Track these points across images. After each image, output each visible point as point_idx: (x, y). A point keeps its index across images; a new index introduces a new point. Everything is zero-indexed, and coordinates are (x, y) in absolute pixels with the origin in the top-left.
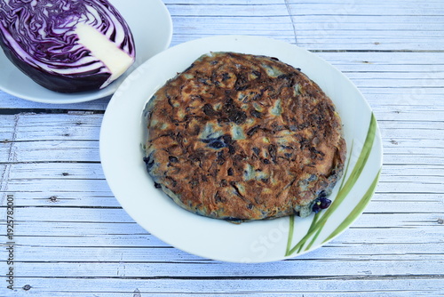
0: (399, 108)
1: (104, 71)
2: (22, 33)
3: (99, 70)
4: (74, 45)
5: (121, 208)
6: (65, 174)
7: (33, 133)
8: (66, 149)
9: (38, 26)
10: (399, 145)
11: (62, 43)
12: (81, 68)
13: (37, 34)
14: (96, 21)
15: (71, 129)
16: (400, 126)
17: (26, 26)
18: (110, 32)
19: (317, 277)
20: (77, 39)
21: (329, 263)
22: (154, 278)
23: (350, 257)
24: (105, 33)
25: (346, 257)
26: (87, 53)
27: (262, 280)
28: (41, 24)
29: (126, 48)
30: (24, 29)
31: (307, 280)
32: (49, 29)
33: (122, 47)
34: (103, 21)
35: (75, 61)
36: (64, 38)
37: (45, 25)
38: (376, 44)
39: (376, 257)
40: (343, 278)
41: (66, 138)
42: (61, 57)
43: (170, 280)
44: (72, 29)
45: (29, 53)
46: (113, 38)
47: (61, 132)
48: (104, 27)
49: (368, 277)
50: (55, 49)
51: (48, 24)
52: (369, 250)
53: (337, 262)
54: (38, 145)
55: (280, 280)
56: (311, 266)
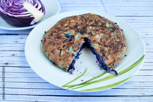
0: (148, 34)
1: (32, 16)
2: (3, 4)
3: (30, 16)
4: (21, 8)
5: (30, 67)
6: (13, 55)
7: (4, 41)
8: (16, 46)
9: (9, 2)
10: (150, 45)
11: (17, 7)
12: (23, 15)
13: (8, 4)
14: (31, 2)
15: (19, 40)
16: (149, 39)
17: (5, 2)
18: (36, 5)
19: (120, 96)
20: (23, 7)
21: (125, 90)
22: (45, 95)
23: (135, 87)
24: (34, 5)
25: (133, 88)
26: (26, 11)
27: (95, 97)
28: (11, 2)
29: (41, 10)
30: (4, 3)
31: (115, 97)
32: (13, 3)
33: (40, 10)
34: (34, 2)
35: (21, 13)
36: (18, 6)
37: (12, 2)
38: (136, 14)
39: (146, 88)
40: (132, 96)
41: (16, 43)
42: (16, 11)
43: (52, 97)
44: (22, 3)
45: (4, 10)
46: (37, 7)
47: (14, 41)
48: (34, 4)
49: (143, 96)
50: (14, 9)
51: (13, 2)
52: (143, 85)
53: (129, 89)
54: (5, 45)
55: (103, 97)
56: (117, 91)
